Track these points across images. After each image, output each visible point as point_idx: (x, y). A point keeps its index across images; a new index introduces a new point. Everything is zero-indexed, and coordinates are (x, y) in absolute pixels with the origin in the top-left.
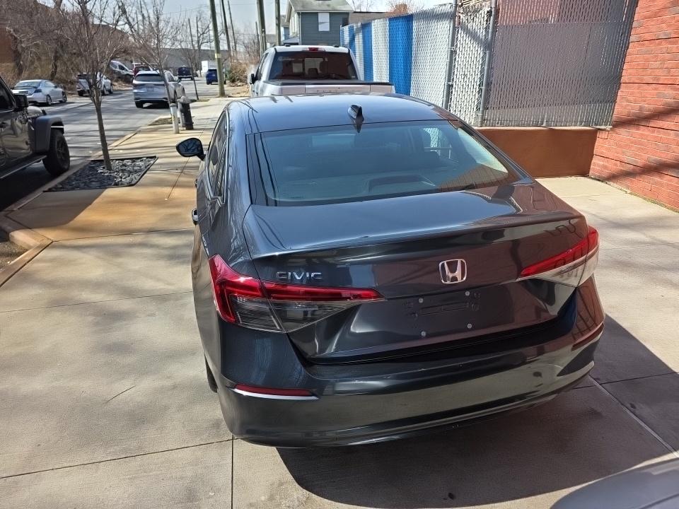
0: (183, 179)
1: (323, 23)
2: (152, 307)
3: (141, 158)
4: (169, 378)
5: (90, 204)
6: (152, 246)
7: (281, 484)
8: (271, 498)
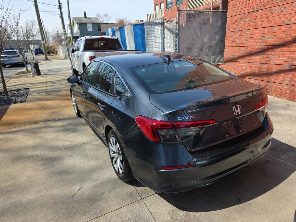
0: (48, 97)
1: (89, 28)
2: (69, 153)
3: (21, 89)
4: (97, 180)
5: (6, 112)
6: (51, 127)
7: (173, 211)
8: (172, 217)
